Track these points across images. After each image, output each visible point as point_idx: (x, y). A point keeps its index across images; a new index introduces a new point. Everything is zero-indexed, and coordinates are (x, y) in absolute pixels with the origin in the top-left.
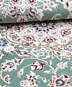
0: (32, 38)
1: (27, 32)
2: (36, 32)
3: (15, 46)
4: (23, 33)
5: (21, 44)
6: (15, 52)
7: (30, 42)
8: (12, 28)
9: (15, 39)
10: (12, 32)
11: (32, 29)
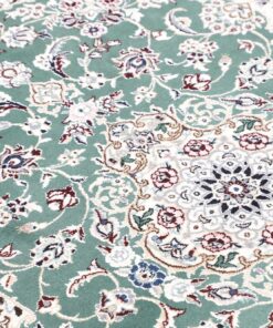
0: (226, 240)
1: (200, 224)
2: (226, 216)
3: (189, 276)
4: (192, 230)
5: (204, 264)
6: (202, 294)
7: (225, 253)
8: (150, 220)
9: (178, 255)
10: (159, 235)
11: (212, 212)
